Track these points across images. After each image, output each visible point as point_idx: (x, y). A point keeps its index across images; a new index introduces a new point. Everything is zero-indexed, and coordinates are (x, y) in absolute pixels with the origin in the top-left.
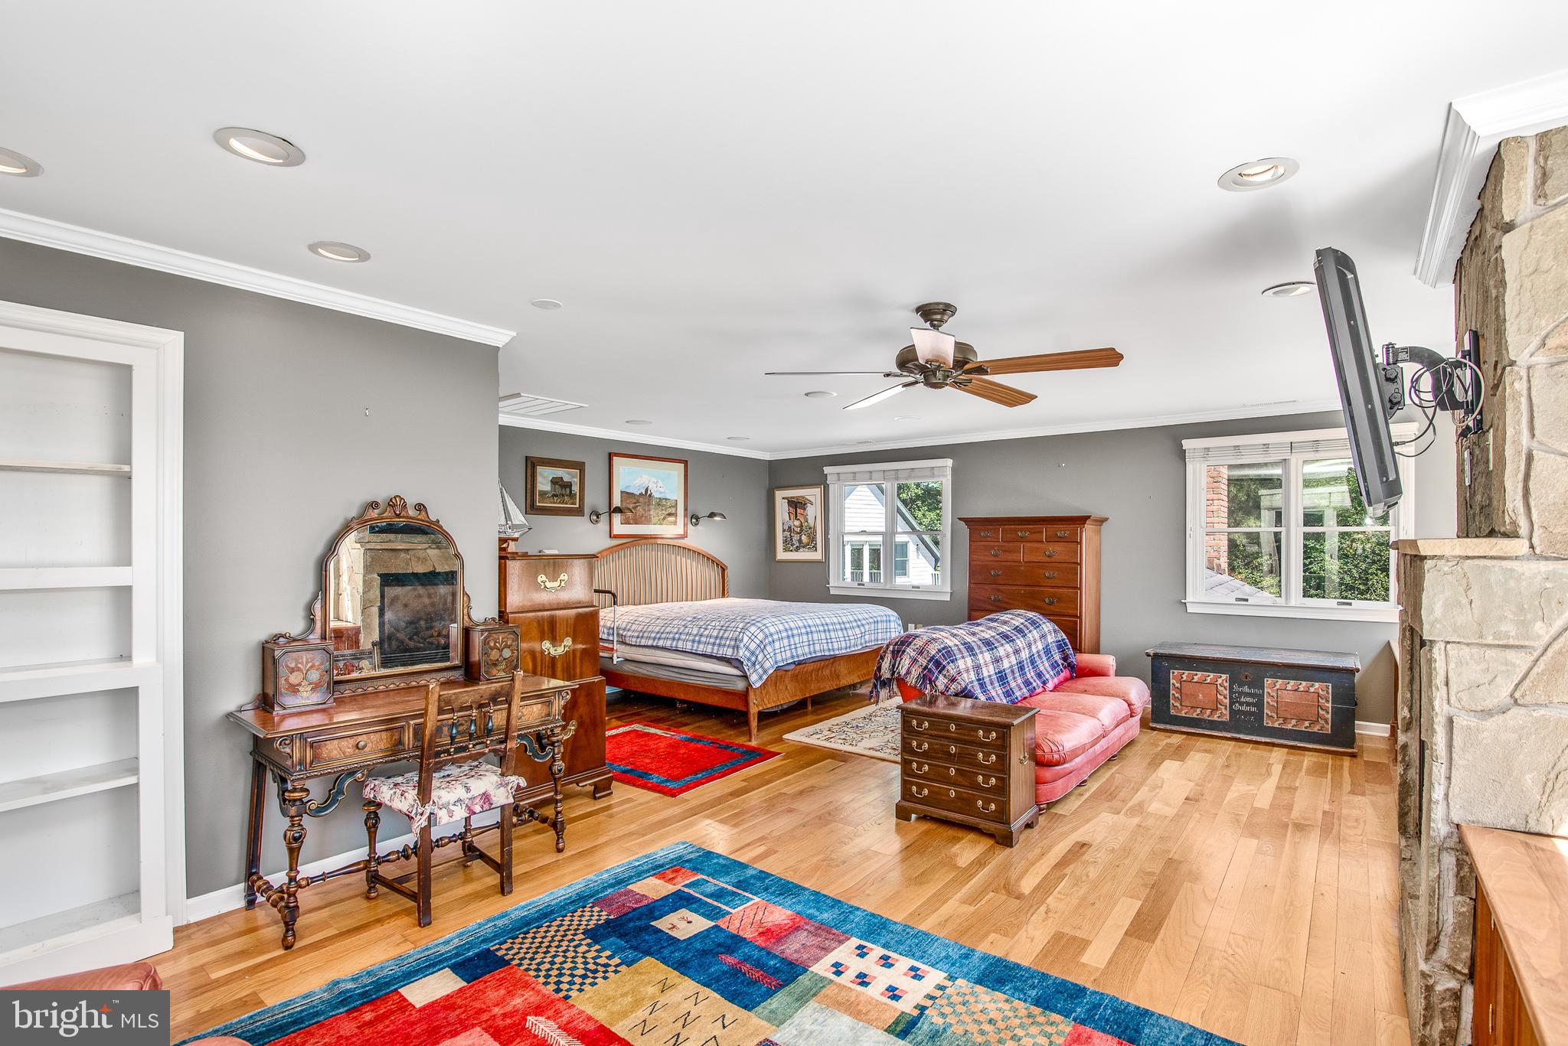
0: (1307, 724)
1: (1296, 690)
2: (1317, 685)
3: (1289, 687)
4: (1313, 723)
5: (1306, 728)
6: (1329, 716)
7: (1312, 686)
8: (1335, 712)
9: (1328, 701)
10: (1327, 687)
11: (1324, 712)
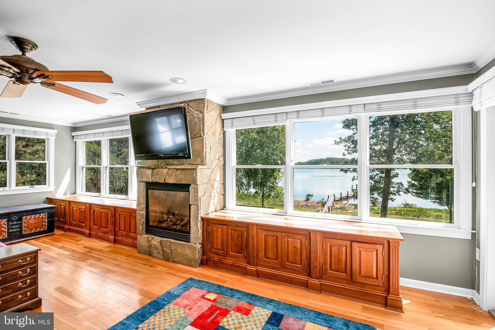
0: (39, 229)
1: (35, 218)
2: (42, 214)
3: (32, 218)
4: (41, 228)
5: (38, 230)
6: (47, 224)
7: (41, 215)
8: (49, 222)
9: (46, 219)
10: (46, 214)
11: (45, 223)
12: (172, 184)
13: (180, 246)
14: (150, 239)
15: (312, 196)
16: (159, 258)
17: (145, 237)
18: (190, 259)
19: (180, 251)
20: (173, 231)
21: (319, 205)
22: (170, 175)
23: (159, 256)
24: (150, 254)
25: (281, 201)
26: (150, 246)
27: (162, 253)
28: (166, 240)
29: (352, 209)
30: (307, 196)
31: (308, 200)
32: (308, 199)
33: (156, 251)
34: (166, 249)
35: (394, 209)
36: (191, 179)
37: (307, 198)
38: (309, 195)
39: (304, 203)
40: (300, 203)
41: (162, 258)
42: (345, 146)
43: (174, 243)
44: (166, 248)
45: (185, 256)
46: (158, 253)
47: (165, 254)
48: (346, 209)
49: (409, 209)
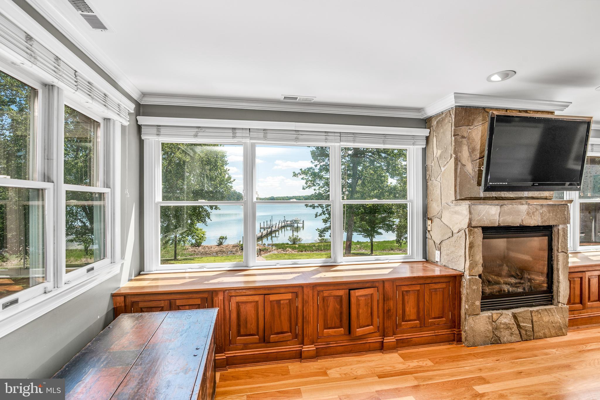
12: (534, 226)
13: (546, 313)
14: (495, 317)
15: (226, 238)
16: (513, 341)
17: (486, 316)
18: (560, 326)
19: (546, 319)
20: (525, 296)
21: (237, 249)
22: (531, 213)
23: (513, 338)
24: (497, 341)
25: (185, 249)
26: (496, 328)
27: (518, 332)
28: (525, 311)
29: (274, 250)
30: (220, 239)
31: (220, 244)
32: (222, 243)
33: (507, 332)
34: (525, 324)
35: (313, 245)
36: (562, 218)
37: (220, 241)
38: (222, 238)
39: (217, 249)
40: (212, 249)
41: (519, 339)
42: (302, 179)
43: (537, 311)
44: (524, 322)
45: (554, 325)
46: (512, 334)
47: (523, 332)
48: (269, 250)
49: (325, 244)
